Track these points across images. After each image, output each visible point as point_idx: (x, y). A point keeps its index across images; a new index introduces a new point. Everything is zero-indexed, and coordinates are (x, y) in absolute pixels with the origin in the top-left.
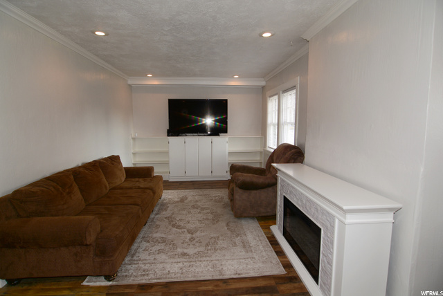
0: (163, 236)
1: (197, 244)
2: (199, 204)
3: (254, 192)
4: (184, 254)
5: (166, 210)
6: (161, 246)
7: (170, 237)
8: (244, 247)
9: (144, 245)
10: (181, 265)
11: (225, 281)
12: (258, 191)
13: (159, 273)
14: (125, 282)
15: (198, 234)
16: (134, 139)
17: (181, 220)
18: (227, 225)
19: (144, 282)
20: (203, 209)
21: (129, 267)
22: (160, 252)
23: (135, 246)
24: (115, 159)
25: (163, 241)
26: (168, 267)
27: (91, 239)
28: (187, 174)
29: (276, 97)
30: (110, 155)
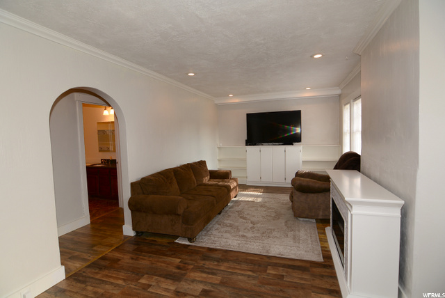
0: (232, 223)
1: (256, 232)
2: (267, 204)
3: (311, 196)
4: (243, 236)
5: (238, 206)
6: (229, 229)
7: (236, 224)
8: (294, 239)
9: (217, 226)
10: (239, 242)
11: (269, 257)
12: (316, 195)
13: (223, 244)
14: (200, 245)
15: (259, 225)
16: (219, 148)
17: (248, 214)
18: (286, 222)
19: (212, 247)
20: (269, 208)
21: (204, 237)
22: (226, 232)
23: (209, 226)
24: (202, 163)
25: (231, 226)
26: (230, 242)
27: (181, 211)
28: (262, 180)
29: (349, 105)
30: (199, 160)
